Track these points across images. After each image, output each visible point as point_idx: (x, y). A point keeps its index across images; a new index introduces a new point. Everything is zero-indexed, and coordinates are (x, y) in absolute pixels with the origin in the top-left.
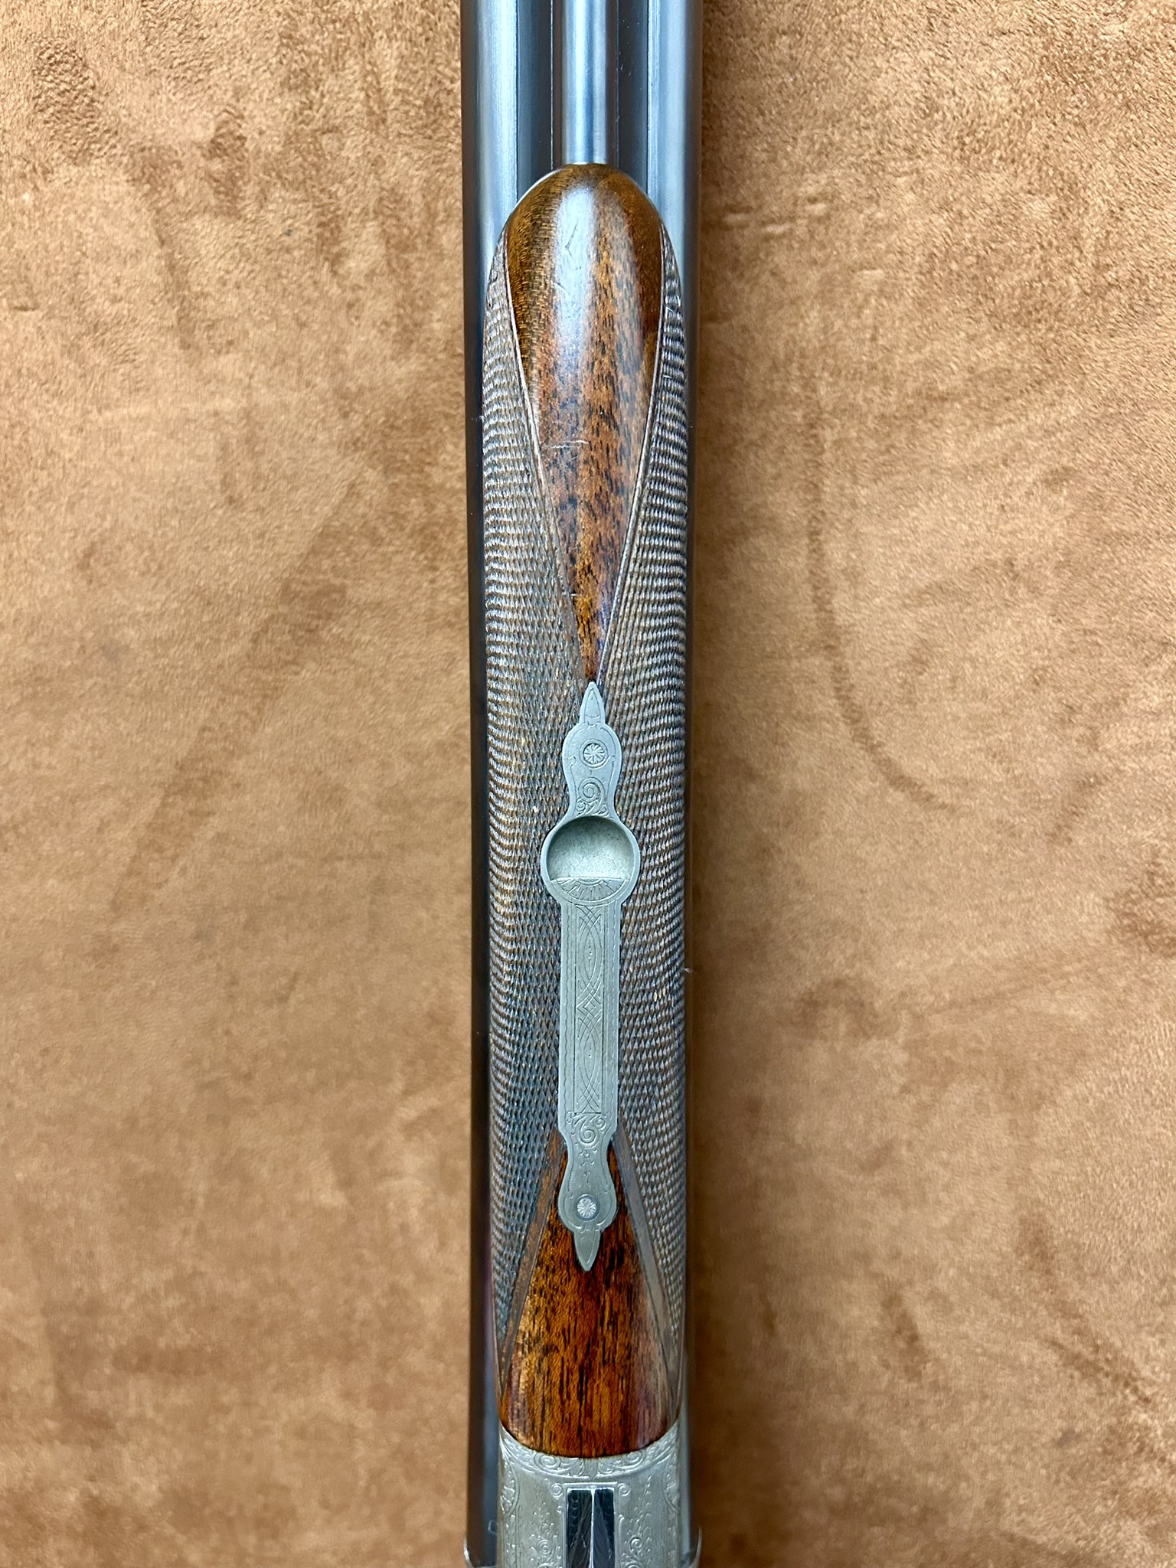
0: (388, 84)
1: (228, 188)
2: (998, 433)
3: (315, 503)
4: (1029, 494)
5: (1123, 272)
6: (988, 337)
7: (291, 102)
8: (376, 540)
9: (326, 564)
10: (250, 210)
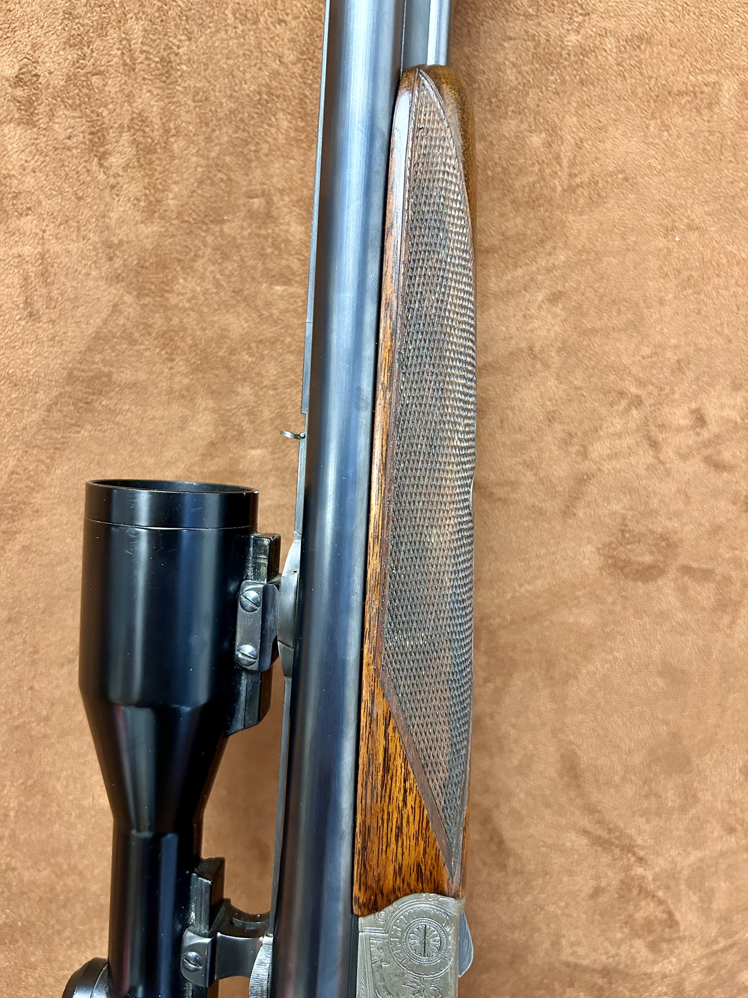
0: (137, 46)
1: (28, 106)
2: (520, 272)
3: (90, 316)
4: (540, 307)
5: (585, 178)
6: (511, 215)
7: (72, 55)
8: (133, 342)
9: (98, 358)
10: (43, 122)
